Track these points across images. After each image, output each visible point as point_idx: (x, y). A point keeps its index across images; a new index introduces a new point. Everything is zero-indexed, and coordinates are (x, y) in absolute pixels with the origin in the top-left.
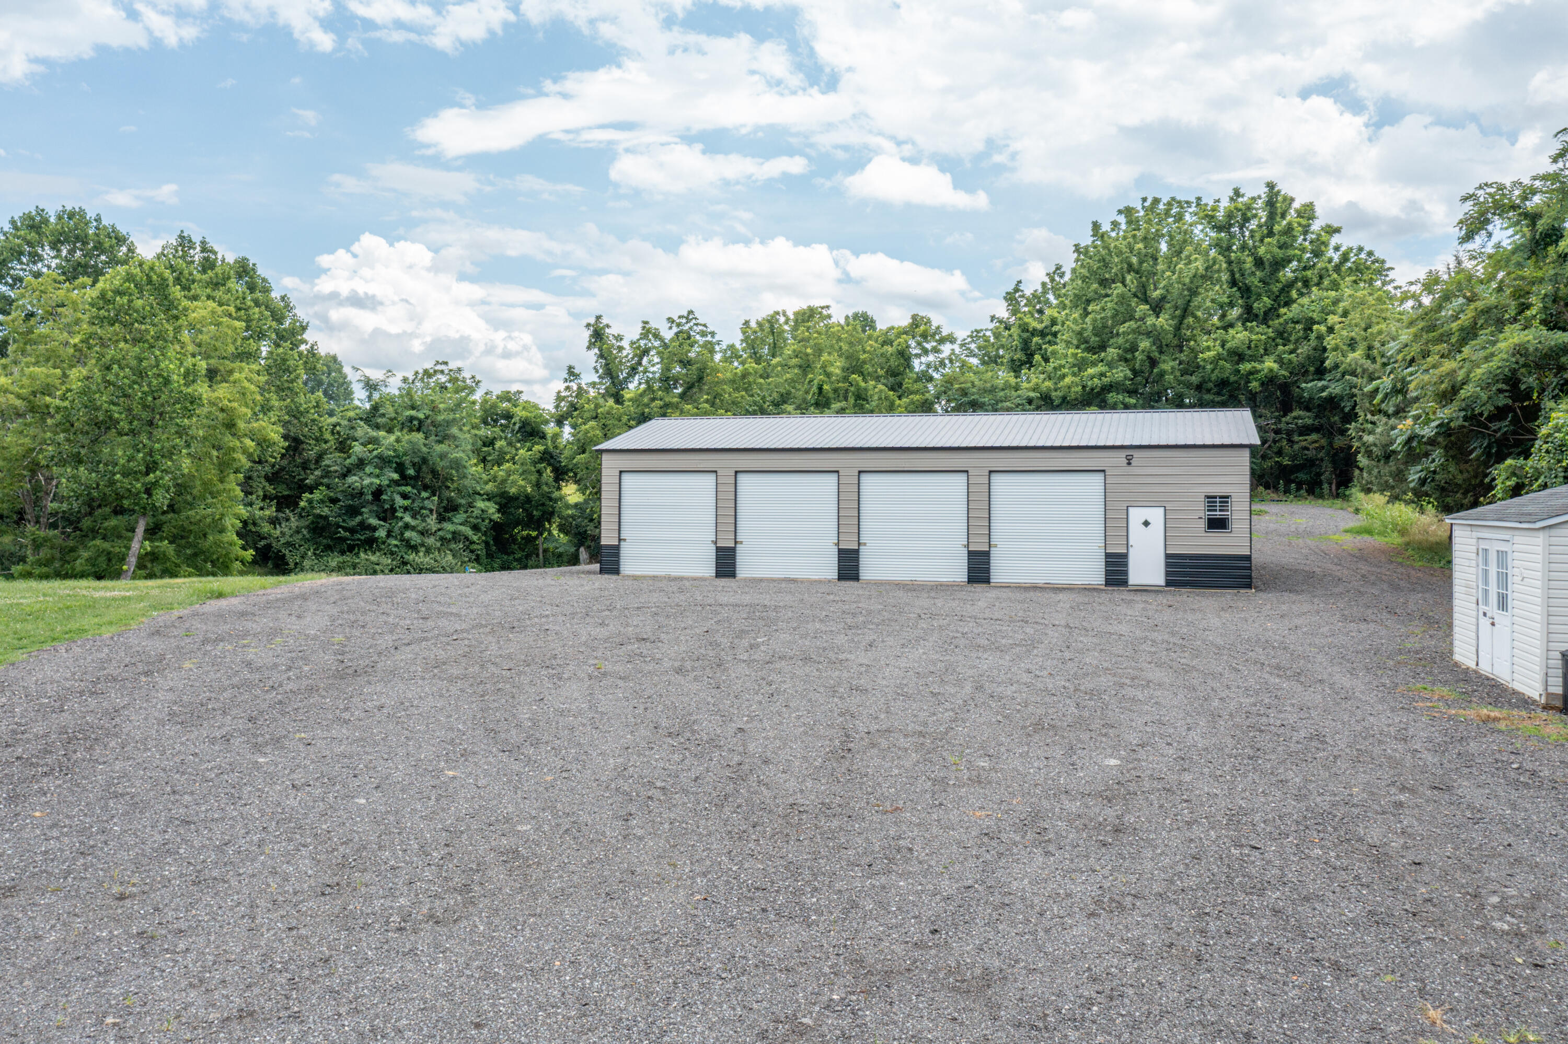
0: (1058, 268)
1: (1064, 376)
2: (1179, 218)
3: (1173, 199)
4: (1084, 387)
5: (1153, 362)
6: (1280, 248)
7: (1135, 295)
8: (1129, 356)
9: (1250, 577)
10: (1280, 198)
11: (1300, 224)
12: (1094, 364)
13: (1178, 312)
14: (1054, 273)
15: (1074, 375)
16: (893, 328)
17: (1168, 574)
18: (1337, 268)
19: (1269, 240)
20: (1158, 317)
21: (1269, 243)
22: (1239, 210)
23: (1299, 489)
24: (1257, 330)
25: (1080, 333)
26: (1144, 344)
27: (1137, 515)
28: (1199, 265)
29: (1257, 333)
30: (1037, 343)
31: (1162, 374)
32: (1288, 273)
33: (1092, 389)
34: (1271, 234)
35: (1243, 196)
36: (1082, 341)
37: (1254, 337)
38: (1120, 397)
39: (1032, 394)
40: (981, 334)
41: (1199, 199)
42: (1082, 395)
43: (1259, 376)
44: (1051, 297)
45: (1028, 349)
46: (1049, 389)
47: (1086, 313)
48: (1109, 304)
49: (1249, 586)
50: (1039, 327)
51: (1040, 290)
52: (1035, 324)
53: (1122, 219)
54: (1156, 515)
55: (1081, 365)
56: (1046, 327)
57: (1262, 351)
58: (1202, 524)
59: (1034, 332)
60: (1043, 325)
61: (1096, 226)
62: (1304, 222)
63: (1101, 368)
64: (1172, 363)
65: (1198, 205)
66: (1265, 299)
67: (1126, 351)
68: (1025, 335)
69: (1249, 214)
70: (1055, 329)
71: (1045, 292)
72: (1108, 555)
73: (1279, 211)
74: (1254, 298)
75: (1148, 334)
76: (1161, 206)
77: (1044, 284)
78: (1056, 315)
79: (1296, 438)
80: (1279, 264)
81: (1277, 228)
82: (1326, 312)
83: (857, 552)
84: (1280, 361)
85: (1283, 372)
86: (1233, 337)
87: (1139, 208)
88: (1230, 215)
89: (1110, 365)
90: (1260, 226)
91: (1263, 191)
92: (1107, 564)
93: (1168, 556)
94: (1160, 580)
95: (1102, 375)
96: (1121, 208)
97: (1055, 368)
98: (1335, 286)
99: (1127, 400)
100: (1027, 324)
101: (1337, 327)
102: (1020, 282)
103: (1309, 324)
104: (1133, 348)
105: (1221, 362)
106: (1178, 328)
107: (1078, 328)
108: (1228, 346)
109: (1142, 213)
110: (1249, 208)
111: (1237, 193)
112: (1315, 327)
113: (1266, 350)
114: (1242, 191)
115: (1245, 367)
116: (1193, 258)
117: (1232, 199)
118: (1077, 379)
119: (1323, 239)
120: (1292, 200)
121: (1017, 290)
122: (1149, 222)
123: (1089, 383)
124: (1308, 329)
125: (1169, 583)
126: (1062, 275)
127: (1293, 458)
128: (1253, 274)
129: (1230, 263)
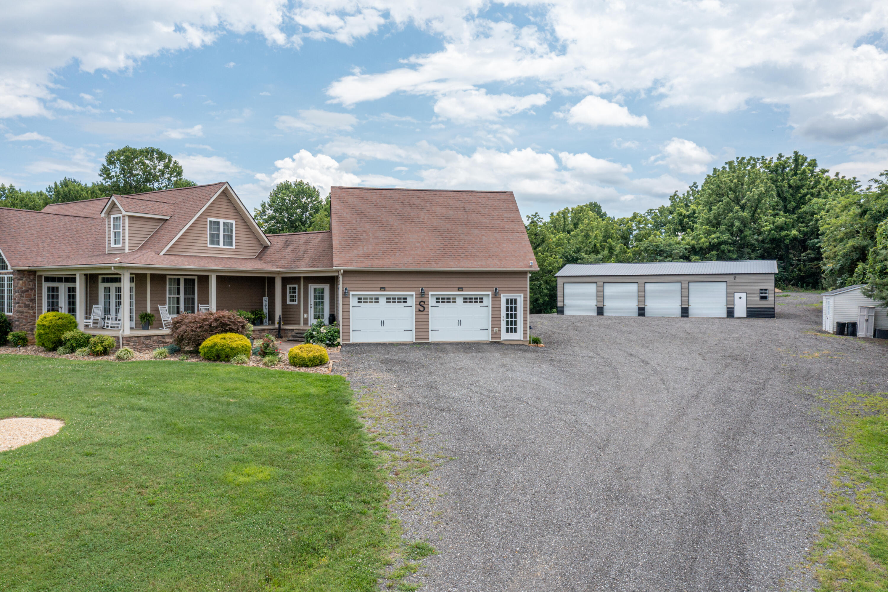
0: (695, 183)
1: (701, 238)
2: (754, 166)
3: (751, 157)
4: (710, 243)
5: (741, 231)
6: (800, 180)
7: (733, 201)
8: (730, 229)
9: (774, 314)
10: (800, 158)
11: (809, 170)
12: (715, 233)
13: (753, 209)
14: (693, 186)
15: (706, 237)
16: (624, 218)
17: (747, 313)
18: (827, 188)
19: (795, 177)
20: (743, 212)
21: (795, 179)
22: (781, 164)
23: (808, 286)
24: (789, 217)
25: (708, 219)
26: (737, 223)
27: (737, 295)
28: (762, 189)
29: (789, 218)
30: (686, 221)
31: (746, 236)
32: (804, 191)
33: (714, 244)
34: (795, 174)
35: (783, 157)
36: (709, 222)
37: (787, 220)
38: (727, 247)
39: (687, 247)
40: (653, 211)
41: (763, 157)
42: (709, 246)
43: (789, 237)
44: (692, 198)
45: (682, 224)
46: (694, 244)
47: (710, 209)
48: (721, 206)
49: (774, 317)
50: (687, 213)
51: (686, 194)
52: (684, 212)
53: (727, 167)
54: (744, 295)
55: (708, 233)
56: (690, 214)
57: (791, 226)
58: (759, 298)
59: (685, 216)
60: (689, 212)
61: (715, 170)
62: (811, 168)
63: (718, 234)
64: (750, 232)
65: (763, 159)
66: (793, 203)
67: (729, 226)
68: (681, 217)
69: (786, 165)
70: (696, 215)
71: (688, 195)
72: (728, 308)
73: (800, 163)
74: (788, 202)
75: (738, 219)
76: (745, 161)
77: (688, 192)
78: (695, 208)
79: (807, 263)
80: (799, 188)
81: (798, 172)
82: (820, 209)
83: (644, 308)
84: (799, 231)
85: (800, 235)
86: (778, 221)
87: (735, 162)
88: (777, 166)
89: (722, 233)
90: (791, 170)
91: (792, 155)
92: (727, 311)
93: (747, 308)
94: (745, 315)
95: (718, 237)
96: (727, 161)
97: (697, 235)
98: (826, 197)
99: (729, 248)
100: (681, 212)
101: (824, 217)
102: (677, 191)
103: (813, 214)
104: (732, 225)
105: (772, 232)
106: (753, 216)
107: (707, 217)
108: (775, 224)
109: (737, 164)
110: (786, 162)
111: (781, 156)
112: (815, 216)
113: (793, 225)
114: (783, 155)
115: (783, 233)
116: (760, 186)
117: (778, 159)
118: (707, 240)
119: (820, 176)
120: (806, 158)
121: (675, 195)
122: (740, 169)
123: (713, 241)
124: (812, 216)
125: (748, 316)
126: (697, 187)
127: (805, 272)
128: (788, 192)
129: (777, 186)
